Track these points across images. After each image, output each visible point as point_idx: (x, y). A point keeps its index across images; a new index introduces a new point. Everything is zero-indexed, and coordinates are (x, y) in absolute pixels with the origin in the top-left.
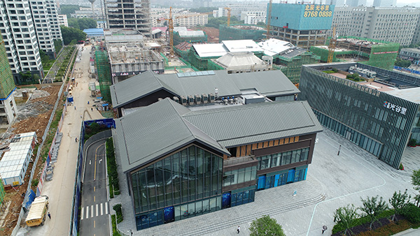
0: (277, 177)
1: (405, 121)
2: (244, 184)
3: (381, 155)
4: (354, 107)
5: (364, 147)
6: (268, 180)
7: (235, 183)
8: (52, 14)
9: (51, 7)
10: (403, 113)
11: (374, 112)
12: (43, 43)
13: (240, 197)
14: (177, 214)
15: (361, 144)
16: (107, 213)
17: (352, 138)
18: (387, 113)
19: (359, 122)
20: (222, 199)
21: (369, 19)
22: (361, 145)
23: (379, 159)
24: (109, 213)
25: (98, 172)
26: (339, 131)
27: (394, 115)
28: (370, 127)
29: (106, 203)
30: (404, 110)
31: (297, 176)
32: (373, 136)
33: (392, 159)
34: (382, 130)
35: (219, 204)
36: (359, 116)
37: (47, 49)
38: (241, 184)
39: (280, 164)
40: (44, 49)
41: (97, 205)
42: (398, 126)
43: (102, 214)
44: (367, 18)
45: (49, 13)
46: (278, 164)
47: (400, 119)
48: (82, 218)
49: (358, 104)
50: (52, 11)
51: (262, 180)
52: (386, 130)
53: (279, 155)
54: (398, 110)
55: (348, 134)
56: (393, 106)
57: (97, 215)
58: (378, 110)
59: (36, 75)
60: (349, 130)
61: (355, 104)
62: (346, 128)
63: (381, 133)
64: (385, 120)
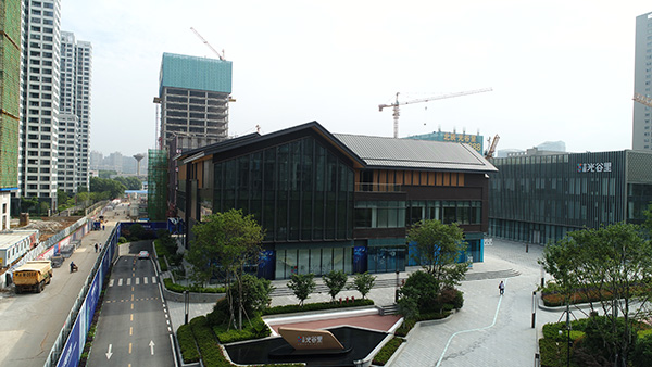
1: (613, 181)
4: (536, 191)
7: (374, 226)
8: (82, 152)
9: (82, 143)
11: (567, 187)
12: (63, 178)
16: (154, 282)
17: (543, 240)
18: (585, 180)
19: (548, 210)
20: (354, 256)
24: (159, 282)
26: (521, 236)
27: (595, 179)
28: (565, 211)
29: (154, 277)
32: (574, 221)
35: (349, 268)
36: (546, 202)
37: (65, 188)
38: (384, 230)
40: (62, 188)
41: (138, 279)
42: (605, 193)
43: (146, 283)
47: (605, 181)
48: (112, 285)
49: (540, 184)
50: (82, 148)
52: (590, 206)
53: (437, 205)
54: (599, 169)
55: (537, 235)
56: (591, 167)
57: (137, 284)
58: (572, 180)
59: (45, 204)
60: (537, 228)
61: (538, 187)
62: (531, 227)
63: (584, 213)
64: (585, 191)
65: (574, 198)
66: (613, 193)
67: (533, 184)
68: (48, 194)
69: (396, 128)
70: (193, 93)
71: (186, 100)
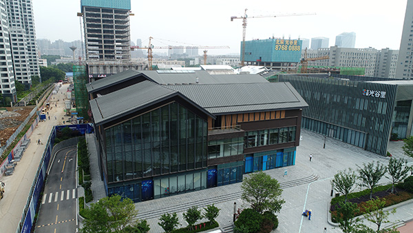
0: (265, 158)
1: (385, 105)
2: (231, 158)
3: (366, 146)
4: (334, 103)
5: (349, 141)
6: (256, 162)
7: (221, 155)
8: (32, 52)
9: (31, 45)
10: (383, 97)
11: (354, 104)
12: (20, 74)
13: (227, 177)
14: (157, 192)
15: (345, 139)
16: (74, 197)
17: (335, 136)
18: (367, 101)
19: (340, 117)
20: (208, 176)
21: (334, 57)
22: (345, 141)
23: (365, 150)
24: (76, 197)
25: (67, 167)
26: (321, 131)
27: (374, 101)
28: (352, 119)
29: (74, 190)
30: (383, 94)
31: (285, 161)
32: (356, 127)
33: (379, 147)
34: (364, 119)
35: (204, 183)
36: (340, 111)
37: (23, 80)
38: (228, 157)
39: (267, 143)
40: (19, 80)
41: (63, 192)
42: (379, 111)
43: (68, 198)
44: (331, 56)
45: (29, 50)
46: (265, 144)
47: (380, 104)
48: (43, 203)
49: (337, 99)
50: (32, 49)
51: (249, 162)
52: (368, 118)
53: (266, 133)
54: (377, 95)
55: (332, 132)
56: (372, 93)
57: (62, 199)
58: (358, 100)
59: (8, 98)
60: (332, 127)
61: (335, 100)
62: (329, 126)
63: (364, 122)
64: (366, 108)
65: (359, 112)
66: (384, 112)
67: (332, 98)
68: (9, 91)
69: (244, 34)
70: (104, 10)
71: (99, 15)
